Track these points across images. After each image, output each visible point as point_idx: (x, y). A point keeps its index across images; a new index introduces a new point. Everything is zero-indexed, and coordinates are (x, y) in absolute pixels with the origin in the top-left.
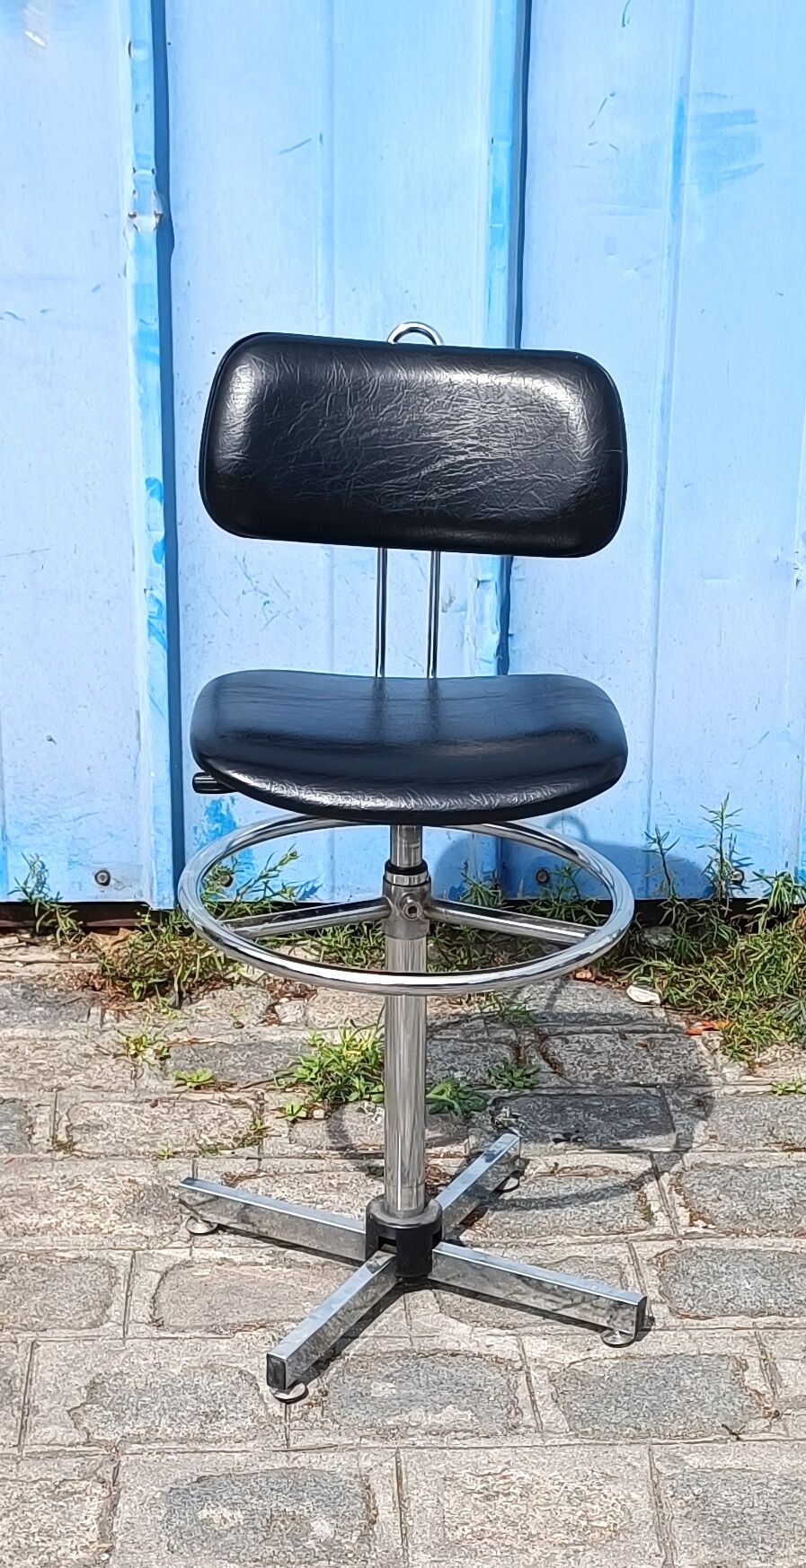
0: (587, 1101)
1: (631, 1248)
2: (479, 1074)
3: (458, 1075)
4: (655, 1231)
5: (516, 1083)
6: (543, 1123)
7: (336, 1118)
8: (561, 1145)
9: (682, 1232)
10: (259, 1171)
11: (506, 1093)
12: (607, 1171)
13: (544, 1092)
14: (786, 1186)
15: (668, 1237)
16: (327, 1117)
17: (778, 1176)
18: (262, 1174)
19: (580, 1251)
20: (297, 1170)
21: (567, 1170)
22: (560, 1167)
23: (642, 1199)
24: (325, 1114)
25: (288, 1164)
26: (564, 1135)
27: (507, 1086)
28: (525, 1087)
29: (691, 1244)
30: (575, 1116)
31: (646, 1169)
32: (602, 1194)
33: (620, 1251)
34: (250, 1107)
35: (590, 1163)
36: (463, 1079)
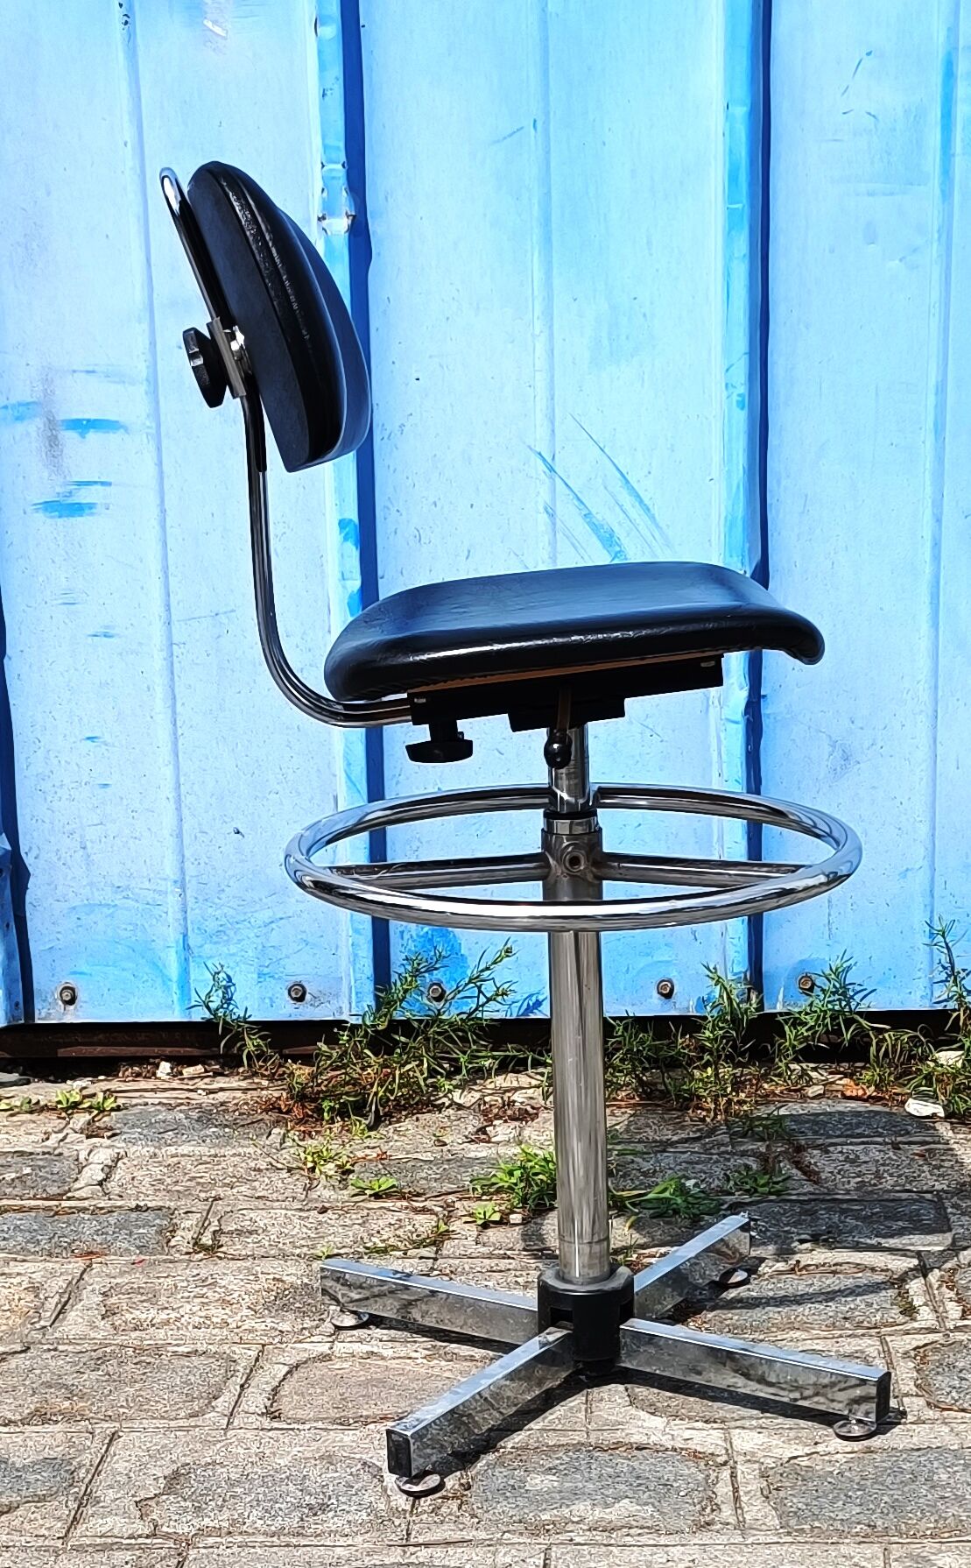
0: (845, 1206)
1: (883, 1342)
2: (716, 1182)
3: (690, 1183)
4: (915, 1325)
5: (760, 1189)
6: (786, 1225)
7: (536, 1224)
8: (807, 1245)
9: (949, 1326)
10: (432, 1269)
11: (746, 1198)
12: (860, 1268)
13: (794, 1198)
16: (525, 1222)
18: (436, 1273)
20: (479, 1269)
21: (812, 1268)
22: (802, 1265)
23: (903, 1295)
24: (523, 1219)
25: (467, 1264)
26: (812, 1236)
27: (747, 1191)
28: (771, 1193)
30: (825, 1218)
31: (911, 1266)
32: (853, 1292)
34: (436, 1215)
35: (840, 1260)
36: (696, 1185)
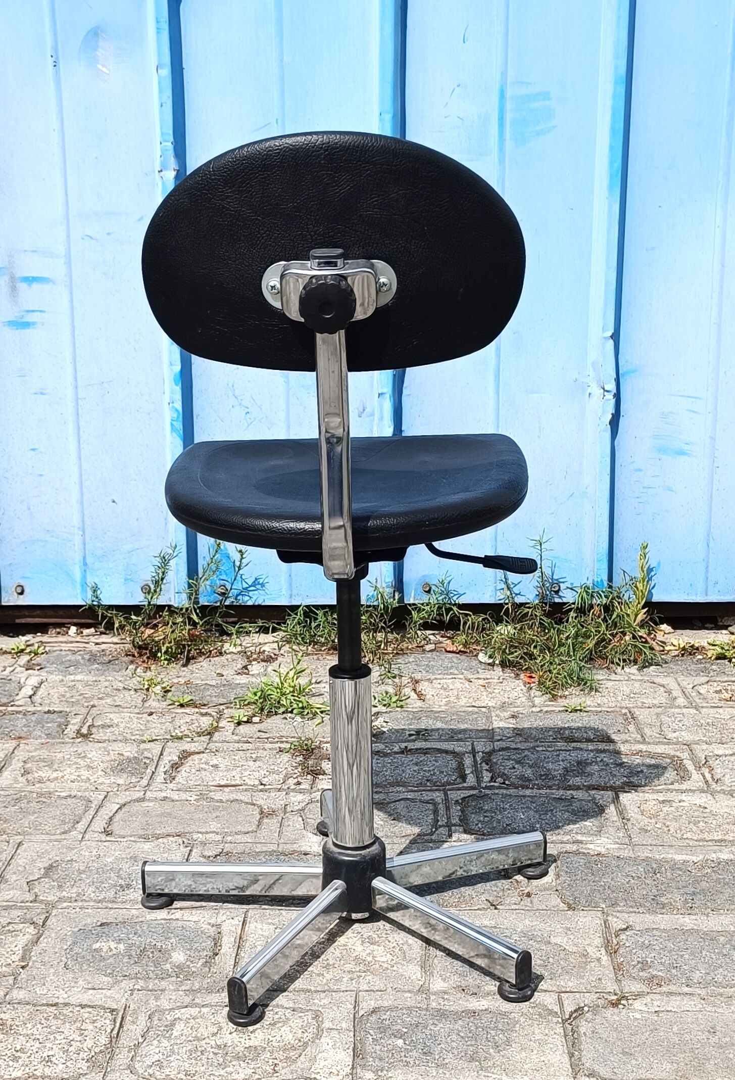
1: (446, 795)
4: (465, 785)
9: (483, 785)
10: (206, 749)
14: (563, 761)
15: (472, 788)
17: (558, 755)
18: (208, 751)
19: (410, 796)
20: (231, 749)
25: (226, 746)
29: (487, 792)
33: (438, 796)
